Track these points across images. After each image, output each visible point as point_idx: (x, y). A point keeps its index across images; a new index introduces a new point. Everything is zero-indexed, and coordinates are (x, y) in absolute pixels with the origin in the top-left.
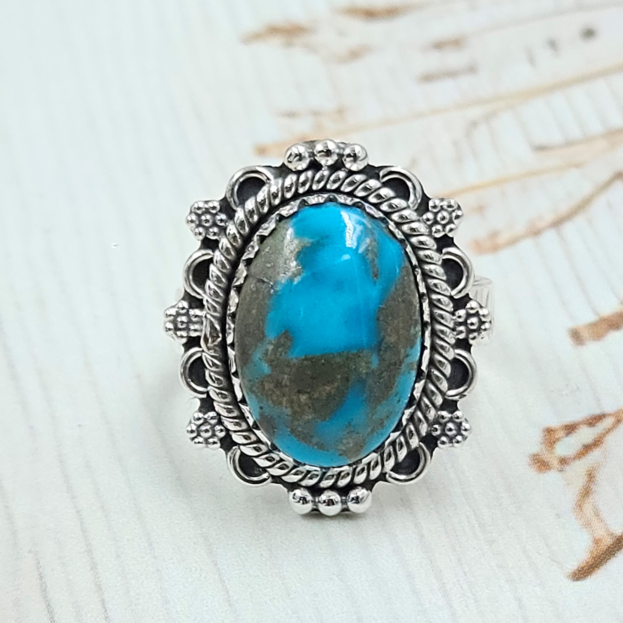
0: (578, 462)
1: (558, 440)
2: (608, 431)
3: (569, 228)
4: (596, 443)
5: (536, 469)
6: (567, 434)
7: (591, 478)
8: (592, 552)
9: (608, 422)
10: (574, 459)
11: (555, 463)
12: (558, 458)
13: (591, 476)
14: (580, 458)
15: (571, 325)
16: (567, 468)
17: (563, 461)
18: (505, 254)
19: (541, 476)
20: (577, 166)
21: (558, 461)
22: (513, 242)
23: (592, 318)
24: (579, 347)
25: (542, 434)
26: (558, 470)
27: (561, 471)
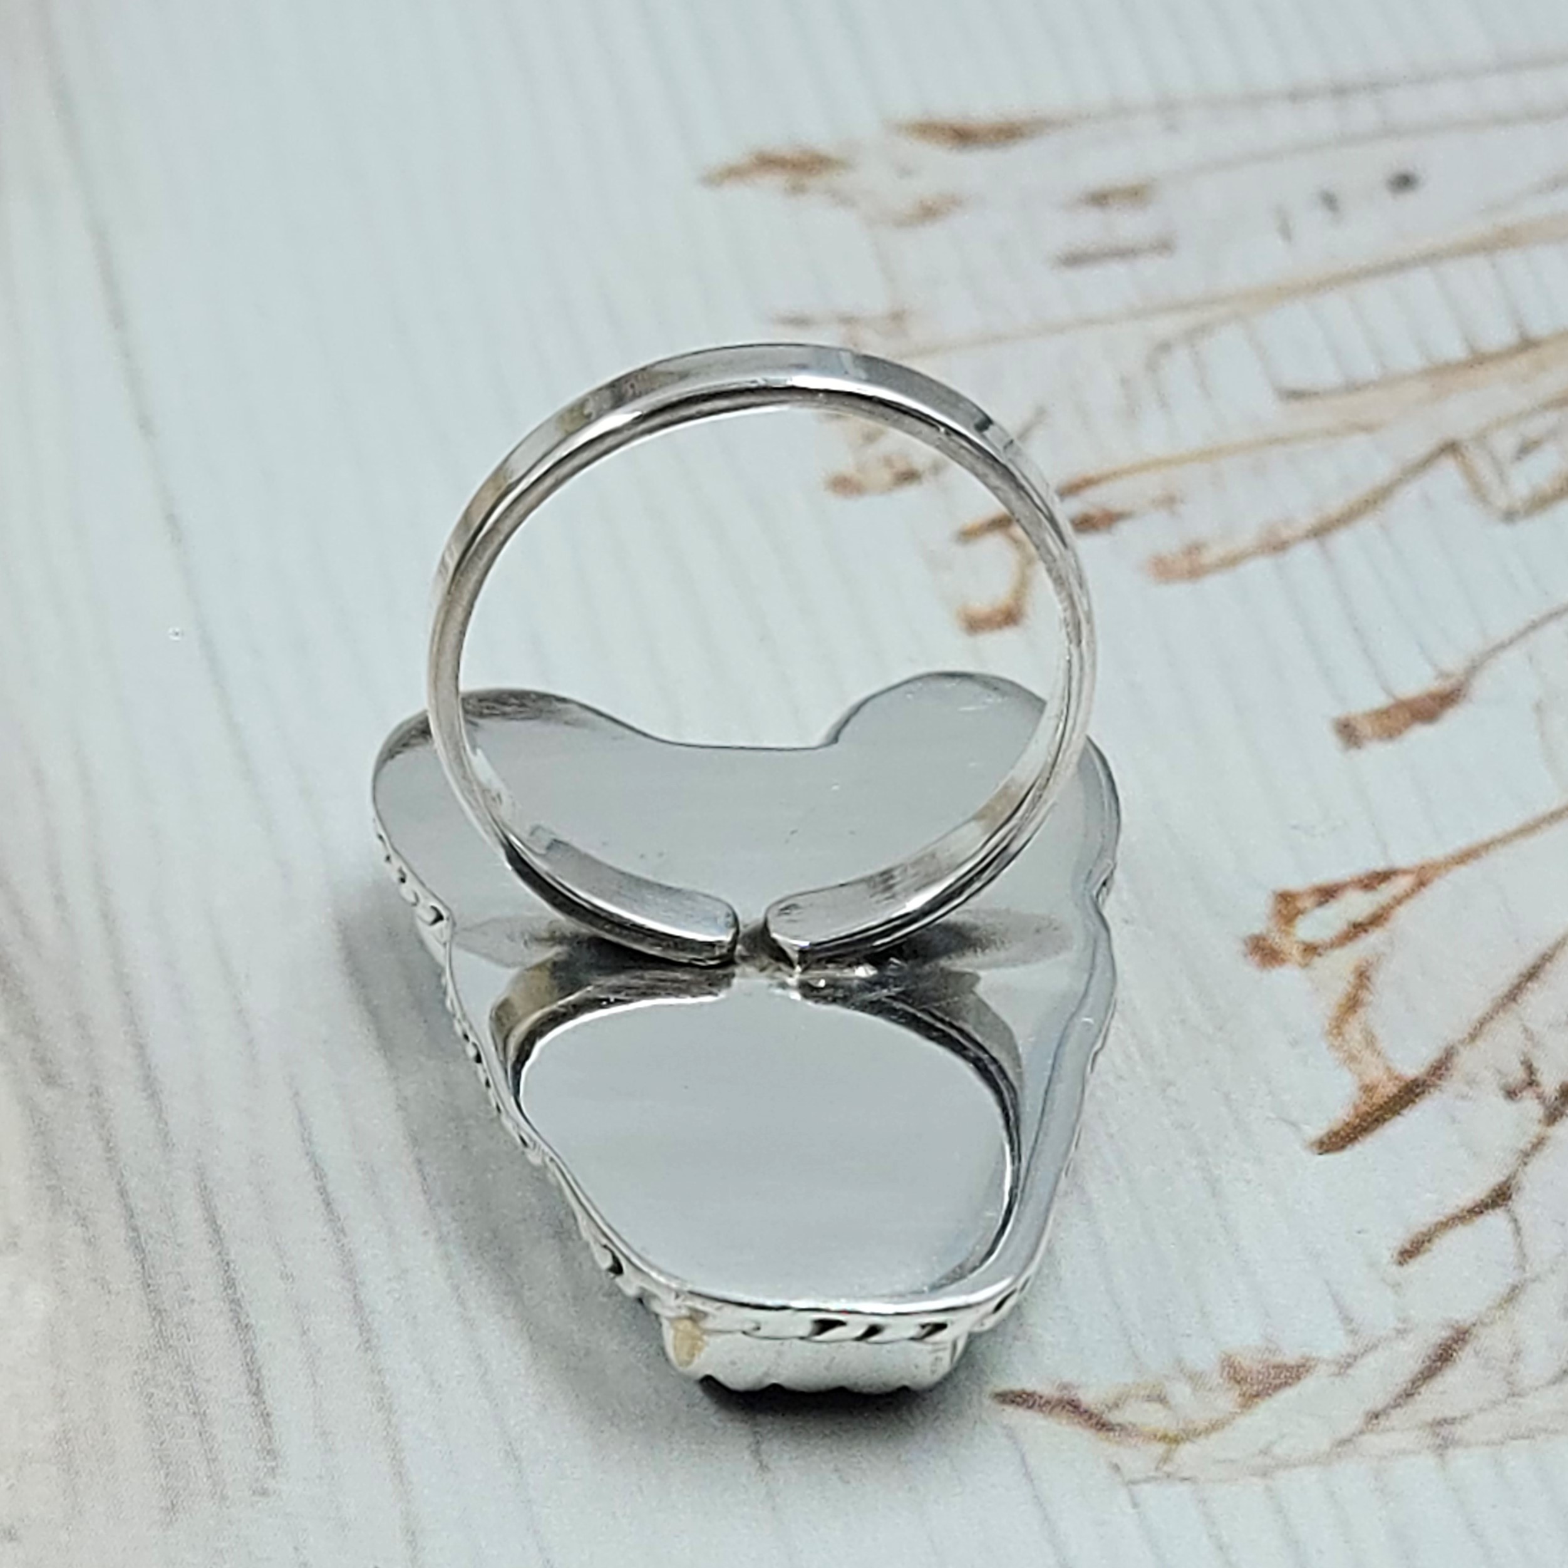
0: (1337, 953)
1: (1300, 912)
2: (1398, 901)
3: (1343, 540)
4: (1377, 919)
5: (1257, 961)
6: (1320, 904)
7: (1362, 980)
8: (1356, 1107)
9: (1400, 885)
10: (1332, 945)
11: (1294, 952)
12: (1299, 945)
13: (1363, 977)
14: (1341, 945)
15: (1339, 712)
16: (1317, 960)
17: (1311, 950)
18: (1214, 584)
19: (1265, 974)
20: (1367, 428)
21: (1300, 948)
22: (1231, 561)
23: (1380, 701)
24: (1353, 752)
25: (1271, 902)
26: (1300, 965)
27: (1305, 966)
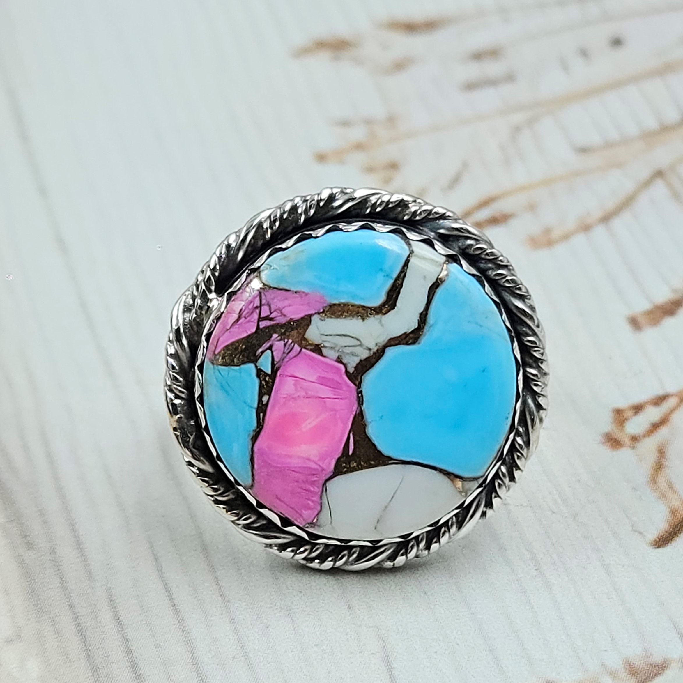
0: (648, 440)
1: (626, 419)
2: (673, 410)
3: (617, 223)
4: (663, 421)
5: (609, 446)
6: (635, 414)
7: (662, 453)
9: (672, 402)
10: (644, 436)
11: (627, 441)
12: (628, 437)
14: (649, 436)
15: (629, 313)
16: (638, 445)
17: (634, 439)
18: (559, 249)
19: (615, 453)
20: (618, 166)
21: (629, 438)
22: (565, 237)
23: (647, 306)
24: (638, 335)
25: (612, 415)
26: (630, 447)
27: (634, 448)
